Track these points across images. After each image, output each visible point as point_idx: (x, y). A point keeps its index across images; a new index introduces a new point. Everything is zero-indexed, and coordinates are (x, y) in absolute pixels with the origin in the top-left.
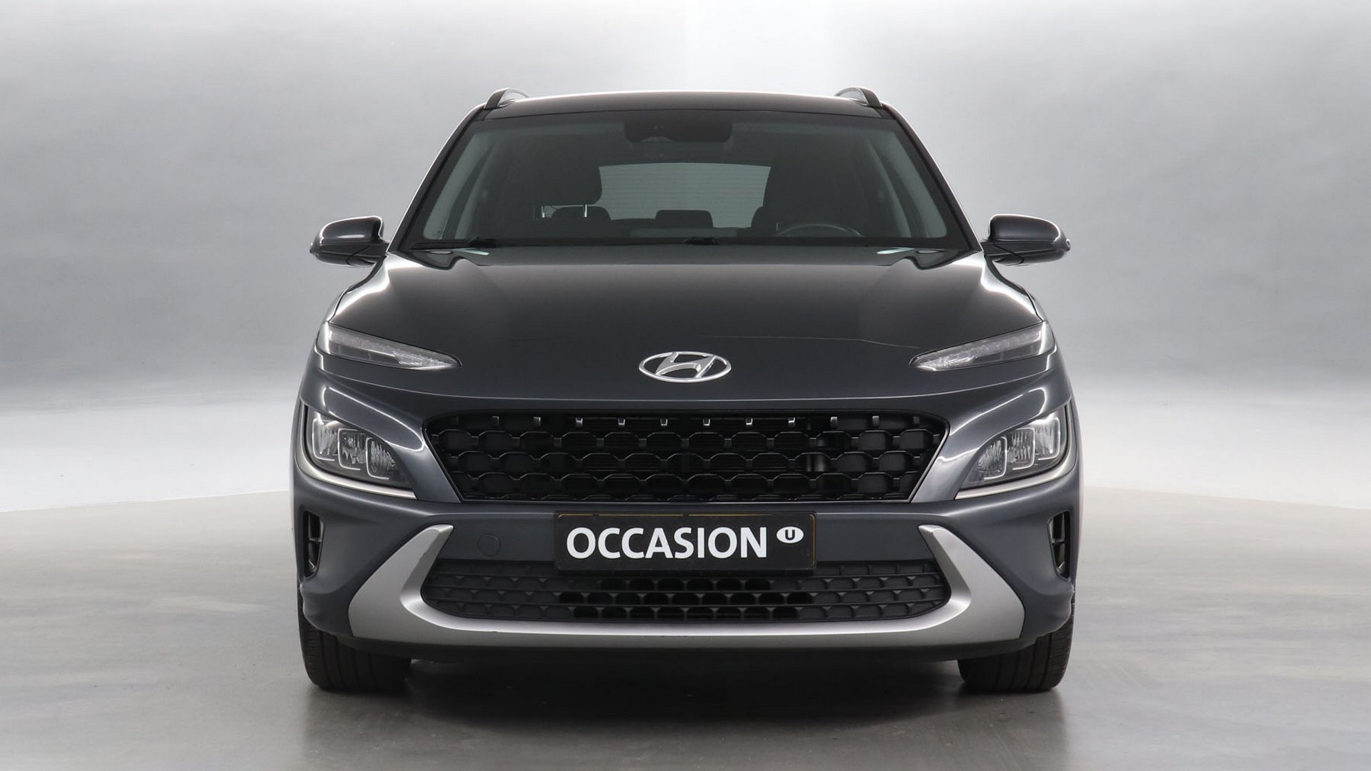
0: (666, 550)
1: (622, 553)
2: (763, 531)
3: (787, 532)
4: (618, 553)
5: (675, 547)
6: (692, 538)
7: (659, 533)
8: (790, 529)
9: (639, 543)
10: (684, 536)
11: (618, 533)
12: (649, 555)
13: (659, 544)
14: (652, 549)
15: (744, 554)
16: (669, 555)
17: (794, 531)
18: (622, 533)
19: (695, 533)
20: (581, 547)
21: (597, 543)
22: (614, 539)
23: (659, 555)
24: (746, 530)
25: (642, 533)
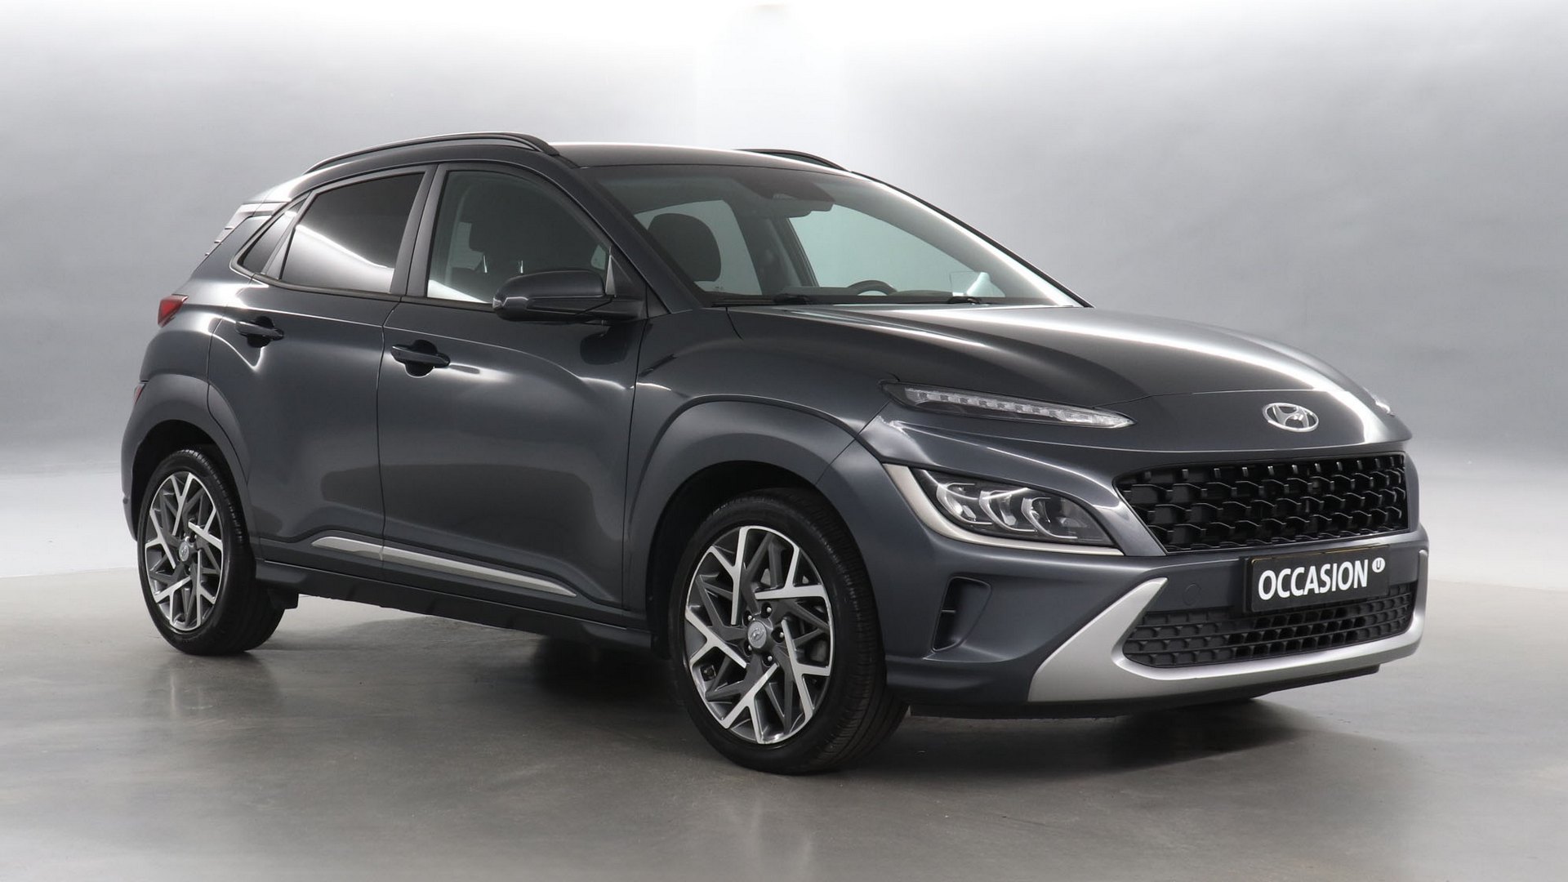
0: (1315, 586)
1: (1291, 593)
2: (1366, 562)
3: (1377, 563)
4: (1288, 592)
5: (1322, 584)
6: (1329, 573)
7: (1313, 569)
8: (1379, 559)
9: (1301, 581)
10: (1326, 572)
11: (1289, 573)
12: (1306, 593)
13: (1312, 582)
14: (1308, 586)
15: (1356, 586)
16: (1317, 591)
17: (1380, 563)
18: (1292, 572)
19: (1332, 567)
20: (1267, 589)
21: (1277, 584)
22: (1287, 579)
23: (1311, 591)
24: (1358, 563)
25: (1303, 572)
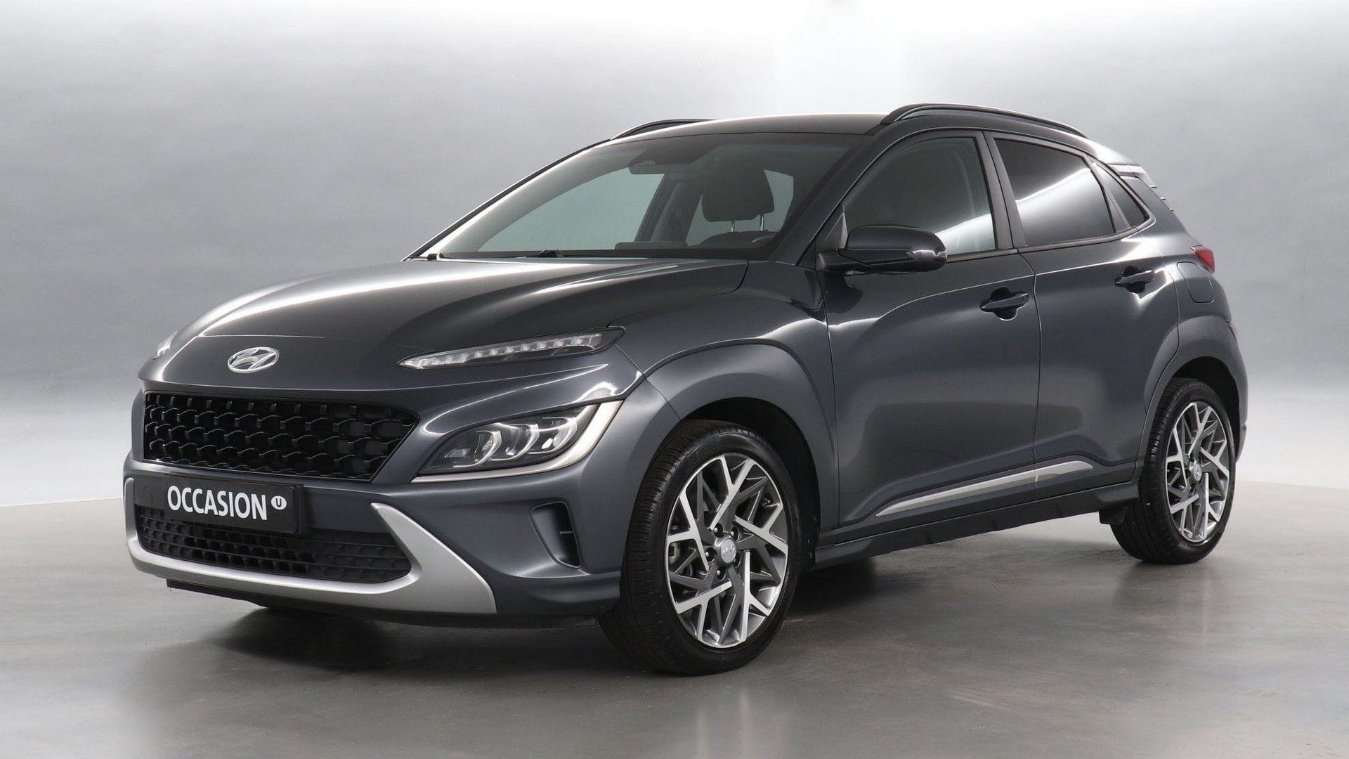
0: (214, 507)
1: (194, 509)
2: (264, 497)
3: (277, 500)
4: (191, 508)
5: (220, 508)
6: (225, 499)
7: (209, 493)
8: (279, 498)
9: (201, 501)
10: (223, 498)
11: (190, 492)
12: (206, 512)
13: (210, 504)
14: (208, 507)
15: (255, 517)
16: (216, 513)
17: (281, 500)
18: (193, 491)
19: (227, 494)
20: (175, 502)
21: (182, 499)
22: (189, 497)
23: (211, 511)
24: (254, 497)
25: (201, 493)
